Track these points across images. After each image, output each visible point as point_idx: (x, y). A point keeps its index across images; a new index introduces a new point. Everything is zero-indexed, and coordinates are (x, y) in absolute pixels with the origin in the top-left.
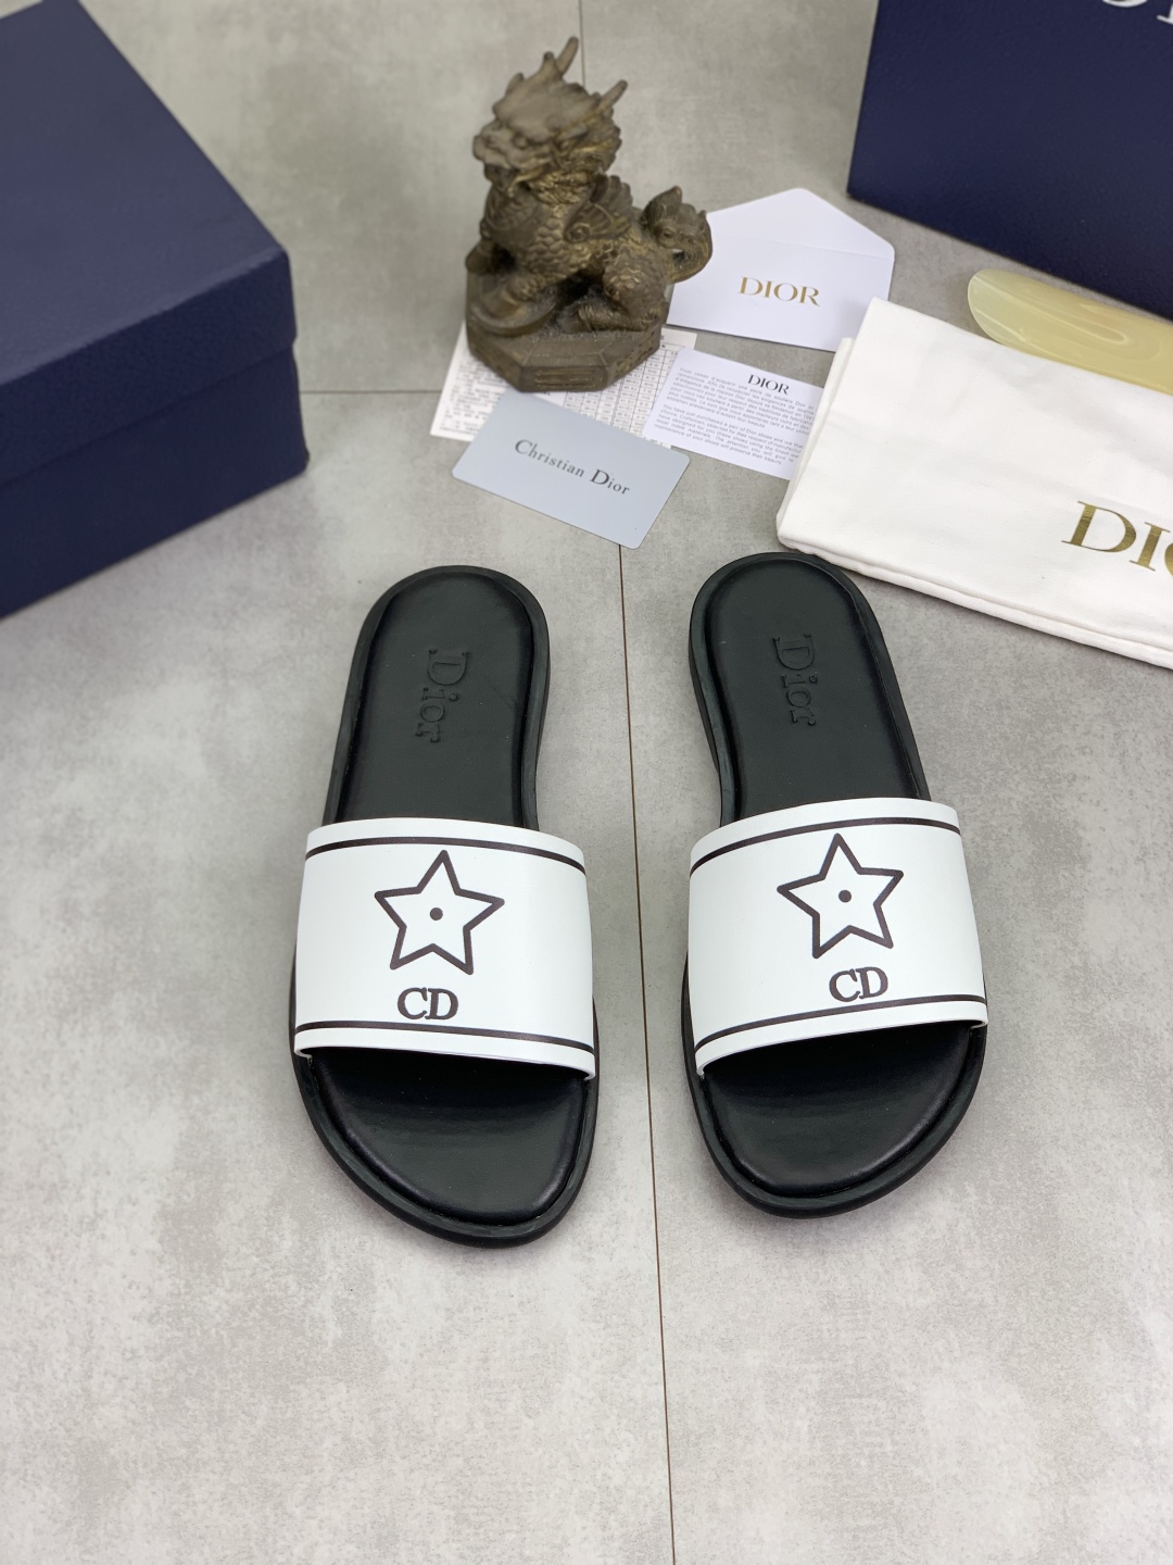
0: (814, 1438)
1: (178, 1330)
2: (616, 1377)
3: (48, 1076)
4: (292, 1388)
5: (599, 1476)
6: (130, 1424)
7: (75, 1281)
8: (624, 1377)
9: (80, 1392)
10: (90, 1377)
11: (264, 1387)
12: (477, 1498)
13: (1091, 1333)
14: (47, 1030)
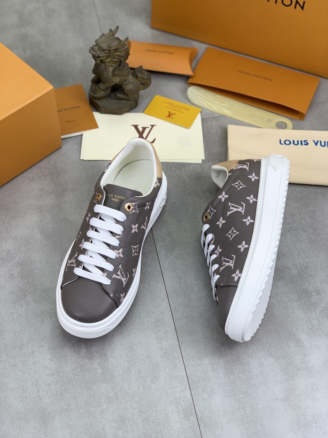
0: (225, 378)
1: (60, 377)
2: (173, 371)
3: (14, 318)
4: (92, 386)
5: (173, 396)
6: (52, 402)
7: (31, 369)
8: (175, 370)
9: (37, 396)
10: (39, 392)
11: (85, 387)
12: (144, 406)
13: (288, 341)
14: (11, 307)
